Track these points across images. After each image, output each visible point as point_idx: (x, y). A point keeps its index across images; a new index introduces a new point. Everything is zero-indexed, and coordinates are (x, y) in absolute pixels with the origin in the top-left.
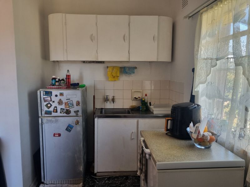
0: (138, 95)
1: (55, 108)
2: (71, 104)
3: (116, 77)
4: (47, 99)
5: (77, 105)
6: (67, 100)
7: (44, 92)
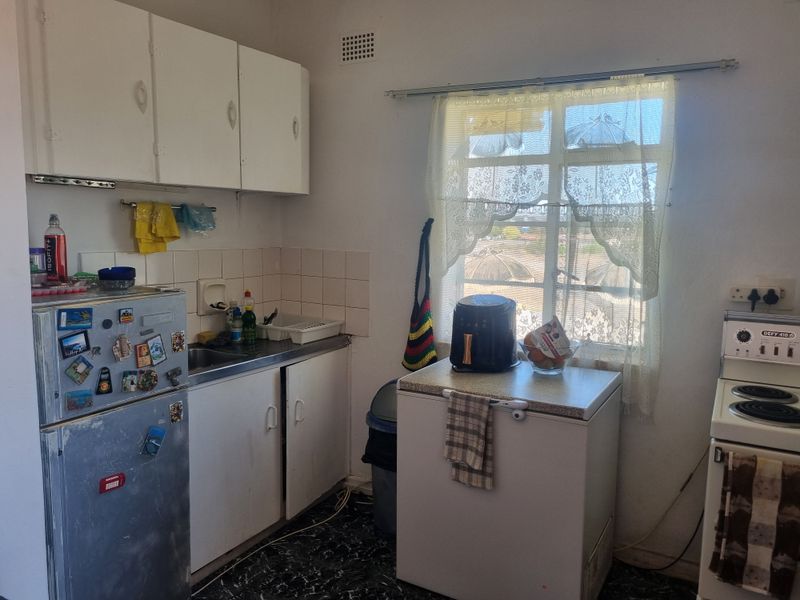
0: (214, 298)
1: (104, 376)
2: (157, 350)
3: (165, 240)
4: (72, 342)
5: (175, 350)
6: (142, 334)
7: (64, 314)
